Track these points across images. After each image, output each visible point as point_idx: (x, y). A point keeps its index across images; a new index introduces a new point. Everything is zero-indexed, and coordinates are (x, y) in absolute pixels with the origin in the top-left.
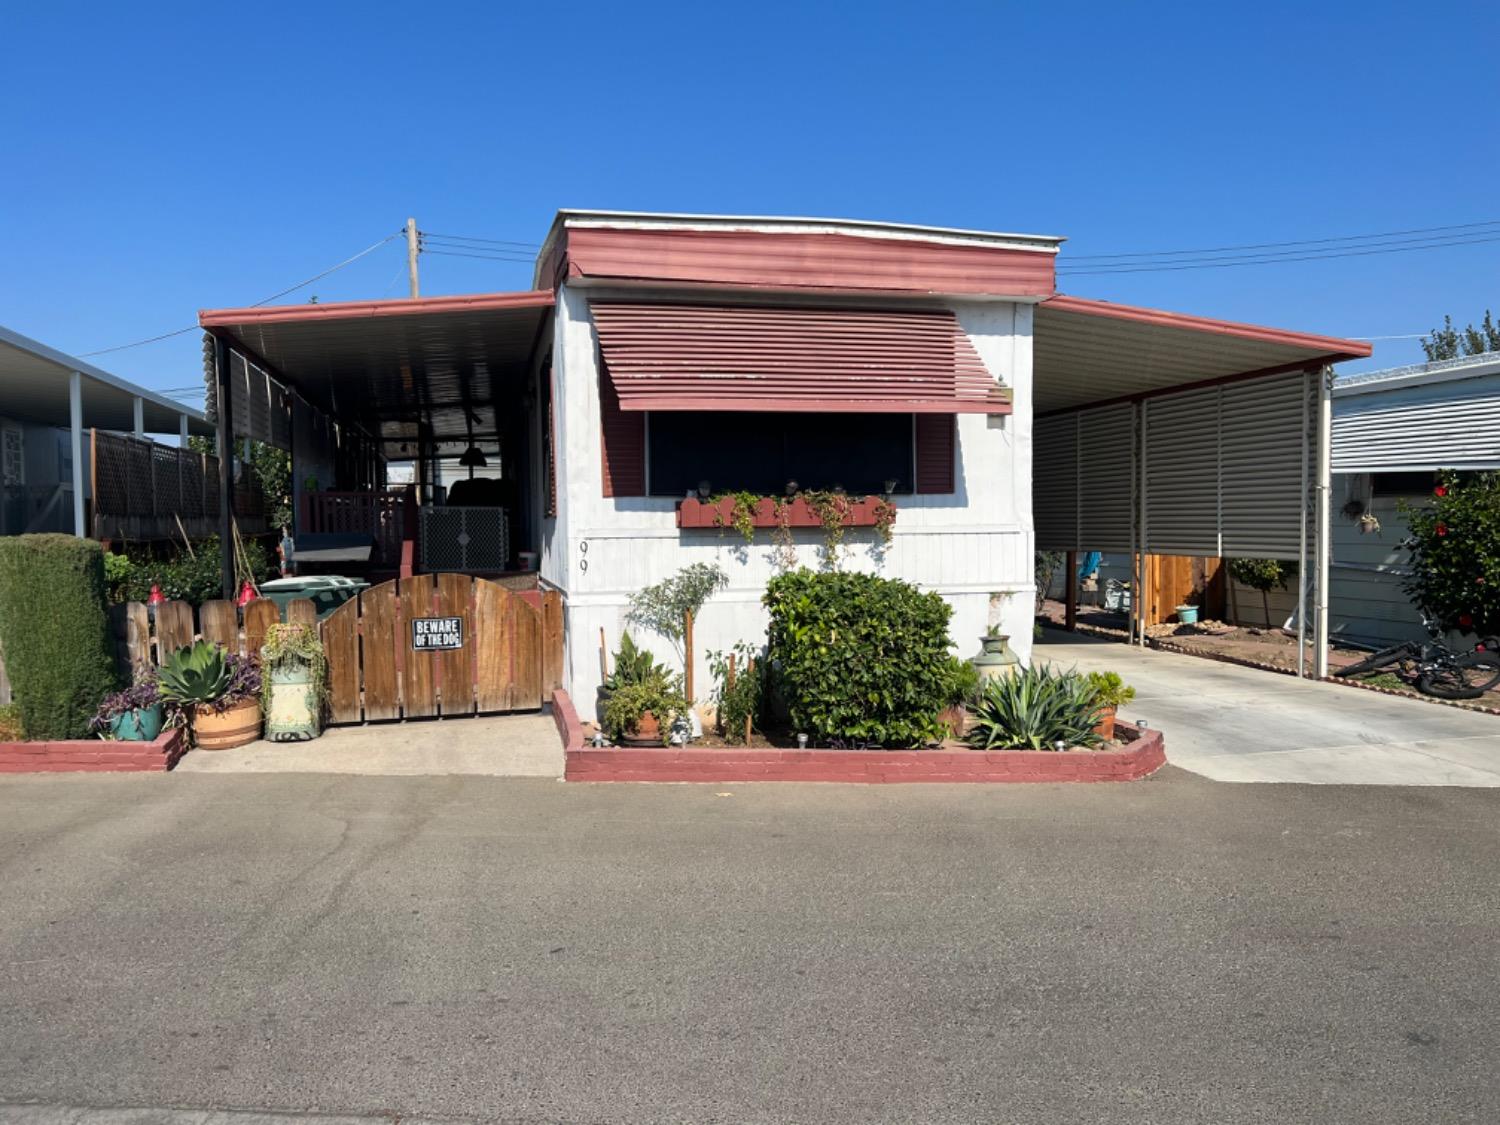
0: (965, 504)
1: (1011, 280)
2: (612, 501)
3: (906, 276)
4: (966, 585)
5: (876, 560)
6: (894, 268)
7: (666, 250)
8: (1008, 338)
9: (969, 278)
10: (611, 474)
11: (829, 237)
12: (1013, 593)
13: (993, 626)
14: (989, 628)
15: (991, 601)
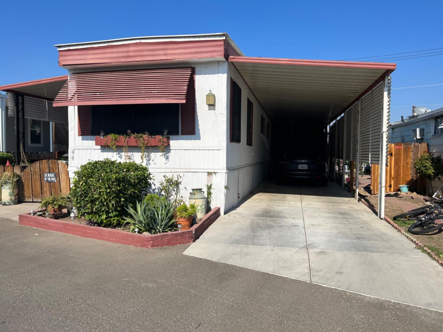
0: (199, 138)
1: (206, 52)
2: (81, 137)
3: (166, 55)
4: (199, 169)
5: (166, 159)
6: (162, 52)
7: (87, 54)
8: (217, 75)
9: (189, 53)
10: (81, 128)
11: (137, 44)
12: (217, 173)
13: (209, 185)
14: (208, 186)
15: (208, 175)
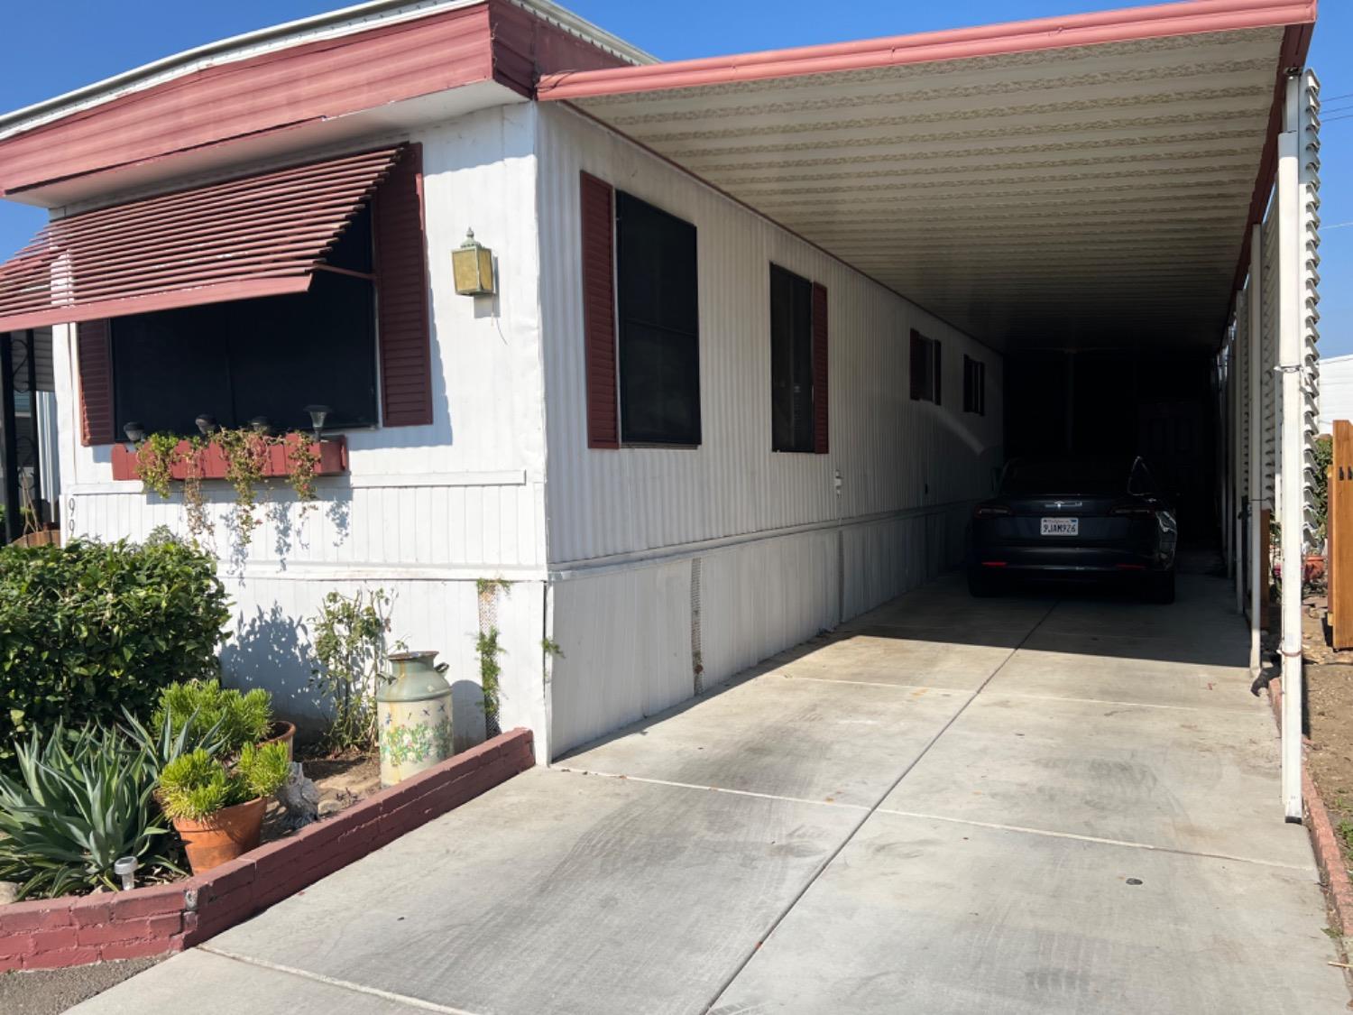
0: (448, 440)
1: (428, 68)
2: (90, 449)
3: (293, 103)
4: (450, 566)
5: (339, 525)
6: (280, 96)
9: (371, 83)
12: (512, 582)
13: (488, 635)
14: (482, 636)
15: (480, 593)
